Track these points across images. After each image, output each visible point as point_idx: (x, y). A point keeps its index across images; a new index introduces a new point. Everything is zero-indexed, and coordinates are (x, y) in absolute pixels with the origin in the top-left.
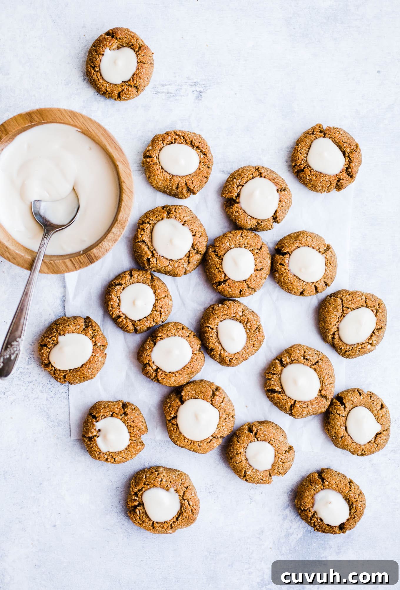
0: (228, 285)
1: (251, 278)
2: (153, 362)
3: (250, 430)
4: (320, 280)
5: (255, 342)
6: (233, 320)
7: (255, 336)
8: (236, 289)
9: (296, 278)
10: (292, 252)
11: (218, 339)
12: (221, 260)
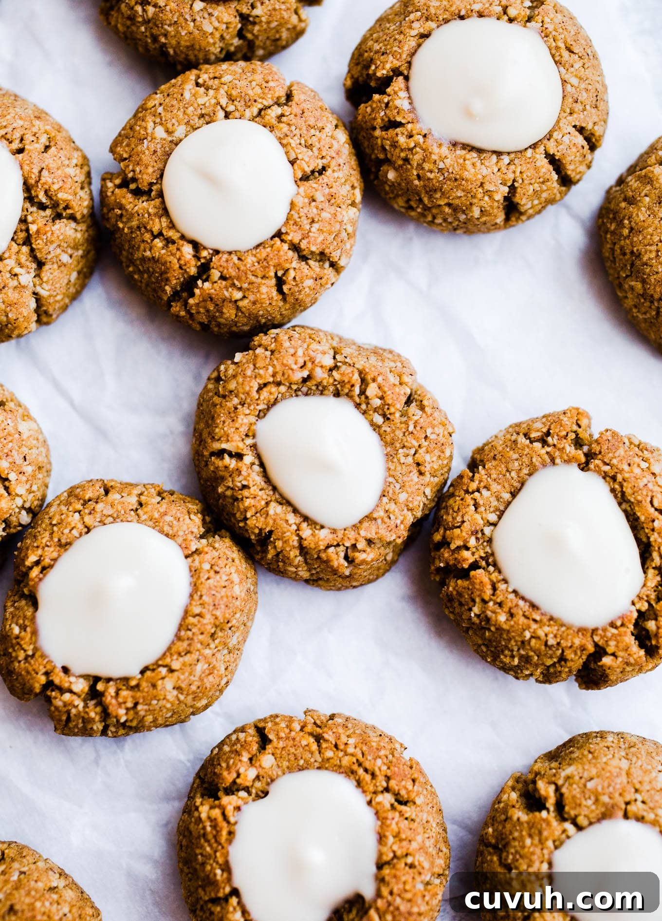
0: (223, 278)
1: (296, 216)
2: (66, 670)
3: (534, 802)
4: (557, 126)
5: (422, 455)
6: (307, 394)
7: (411, 428)
8: (259, 280)
9: (464, 152)
10: (410, 63)
11: (275, 489)
12: (158, 201)
